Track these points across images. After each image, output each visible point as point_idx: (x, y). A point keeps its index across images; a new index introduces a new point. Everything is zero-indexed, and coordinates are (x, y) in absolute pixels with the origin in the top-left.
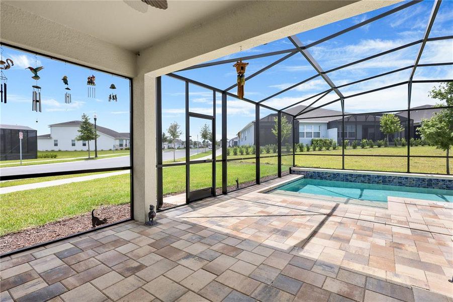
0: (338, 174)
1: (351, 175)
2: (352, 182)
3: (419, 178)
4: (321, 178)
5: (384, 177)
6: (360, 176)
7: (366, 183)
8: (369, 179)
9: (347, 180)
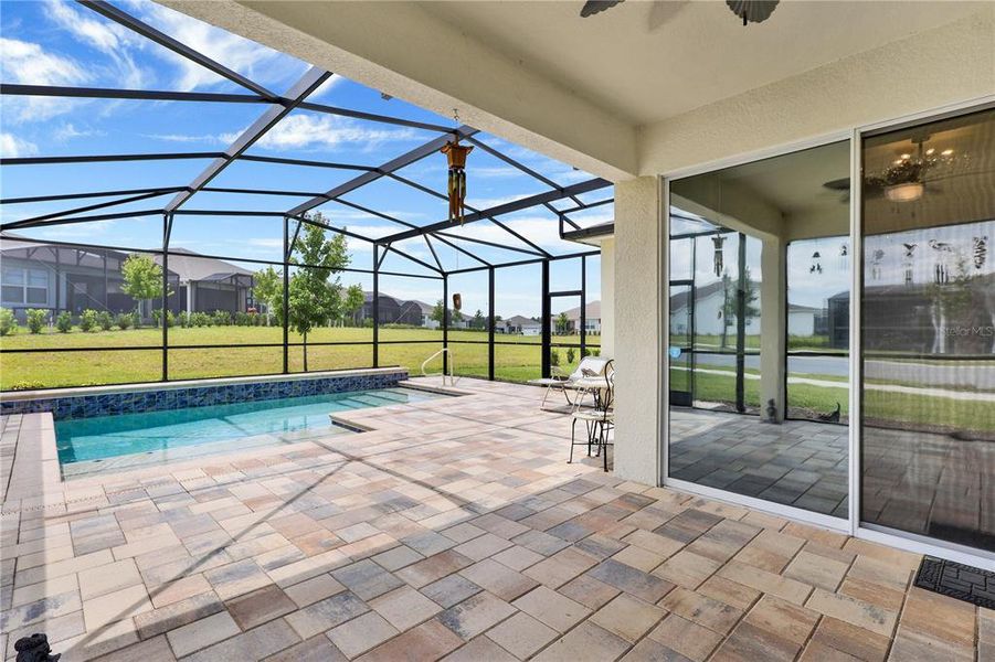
0: (162, 394)
1: (193, 391)
2: (195, 406)
3: (306, 381)
4: (112, 410)
5: (257, 386)
6: (212, 390)
7: (224, 403)
8: (230, 395)
9: (184, 404)
